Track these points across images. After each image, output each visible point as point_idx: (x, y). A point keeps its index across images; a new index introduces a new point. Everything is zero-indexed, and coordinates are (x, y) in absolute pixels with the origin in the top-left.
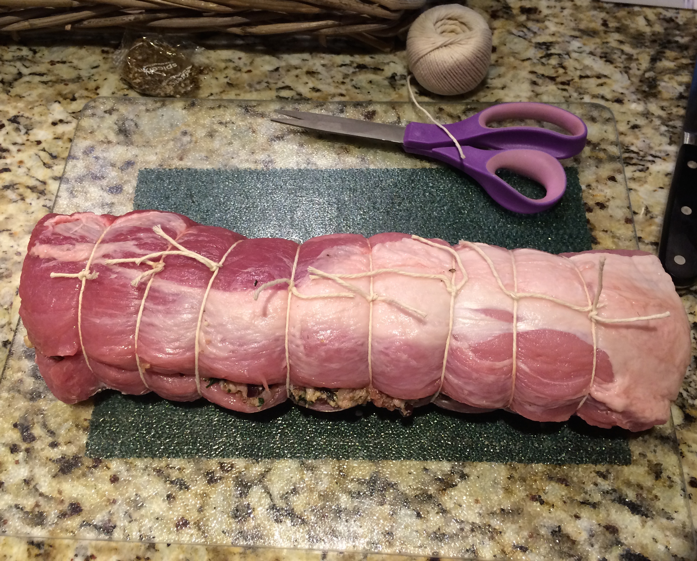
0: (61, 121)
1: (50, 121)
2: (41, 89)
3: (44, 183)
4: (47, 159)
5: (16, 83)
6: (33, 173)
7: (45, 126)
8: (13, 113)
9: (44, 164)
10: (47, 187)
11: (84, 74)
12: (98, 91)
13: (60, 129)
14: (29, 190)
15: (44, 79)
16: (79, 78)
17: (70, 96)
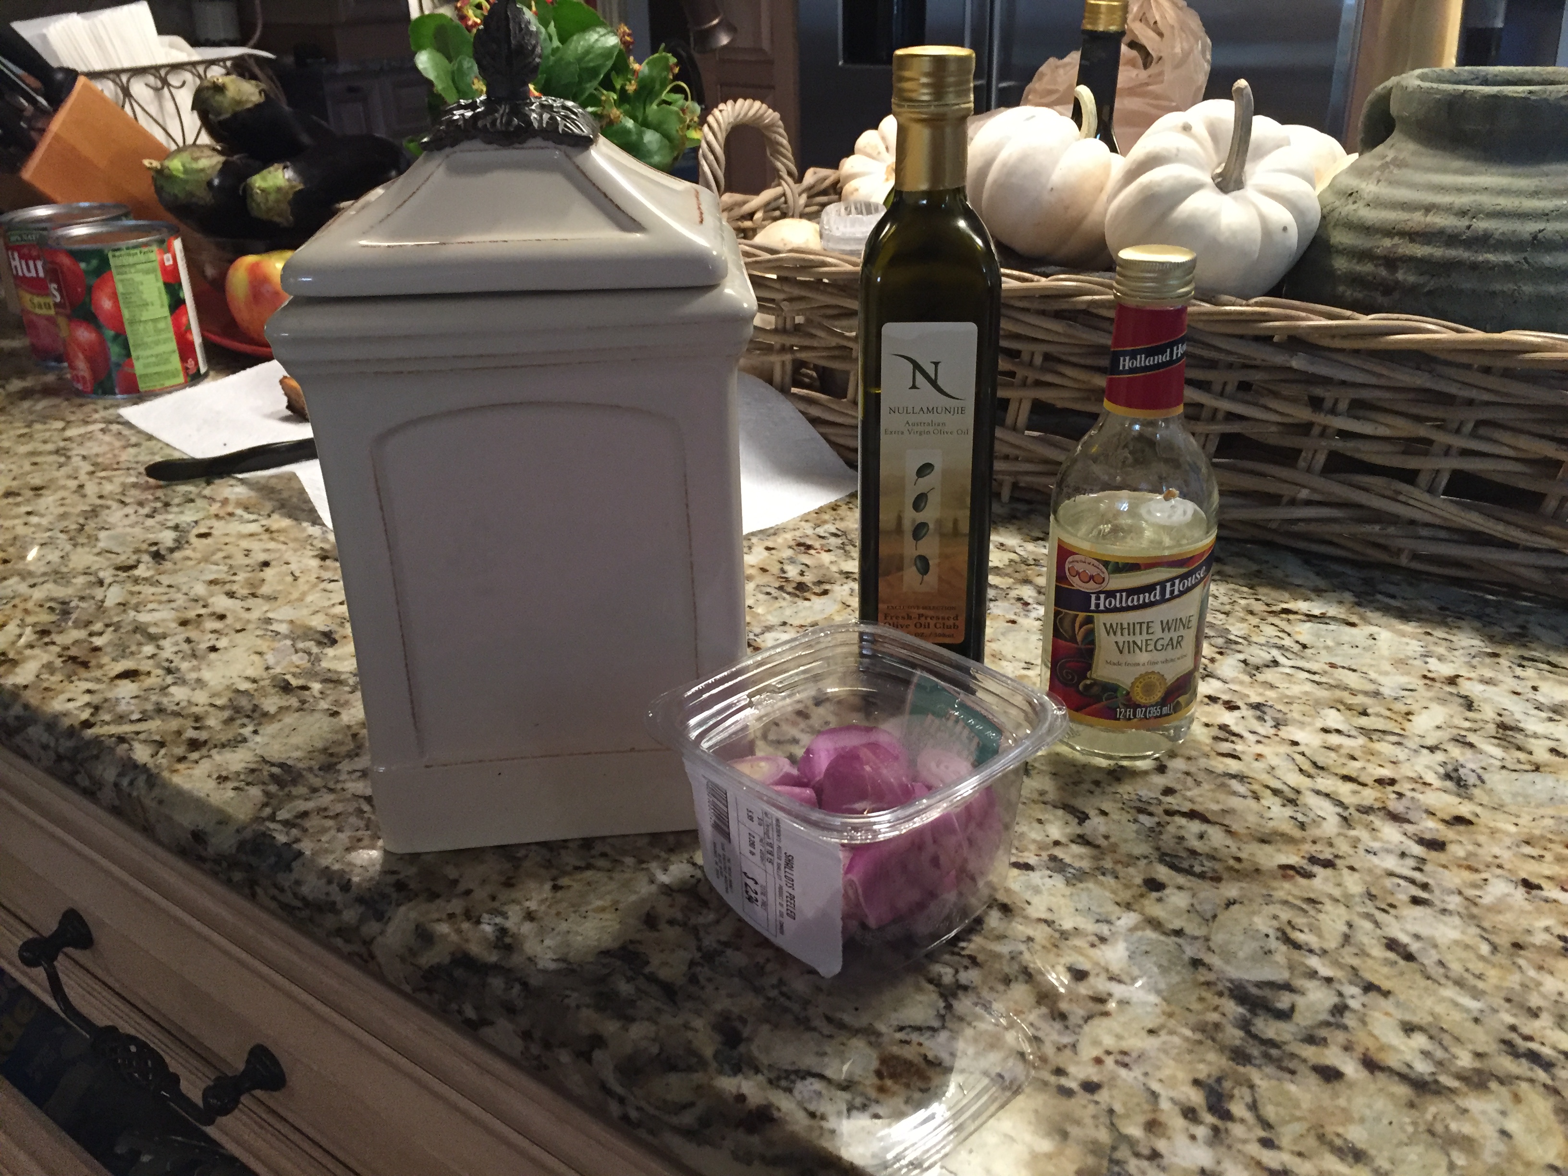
0: (1338, 731)
1: (1320, 724)
2: (1308, 687)
3: (1298, 792)
4: (1307, 766)
5: (1265, 670)
6: (1279, 773)
7: (1308, 729)
8: (1255, 699)
9: (1301, 770)
10: (1301, 797)
11: (1386, 691)
13: (1334, 739)
14: (1269, 792)
15: (1316, 678)
16: (1377, 694)
17: (1360, 709)
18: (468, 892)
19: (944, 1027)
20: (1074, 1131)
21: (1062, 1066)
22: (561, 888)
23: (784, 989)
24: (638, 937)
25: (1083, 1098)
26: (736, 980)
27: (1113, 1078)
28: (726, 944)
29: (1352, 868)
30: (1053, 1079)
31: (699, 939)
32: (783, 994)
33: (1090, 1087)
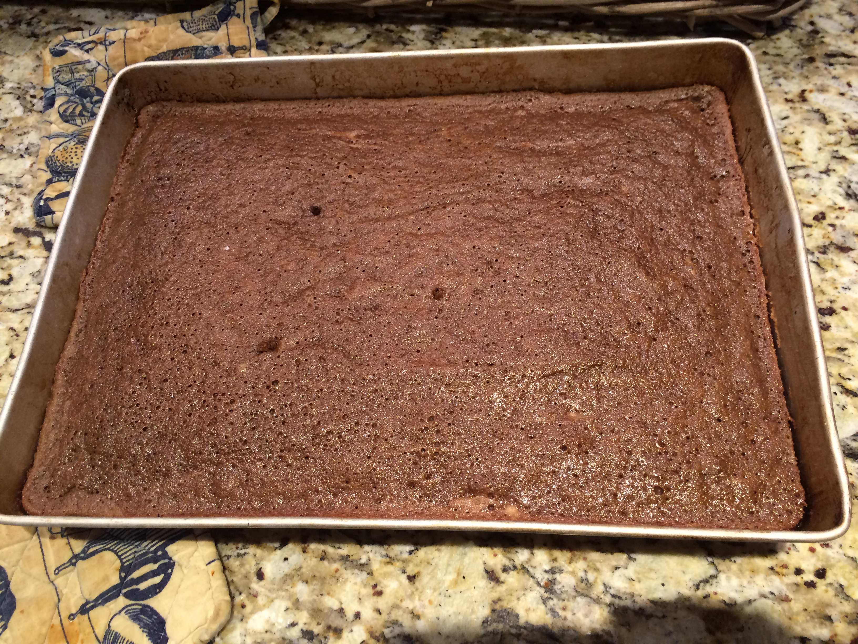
12: (800, 146)
18: (358, 616)
19: (718, 571)
20: (834, 614)
21: (797, 566)
22: (414, 577)
23: (612, 591)
24: (495, 595)
25: (821, 583)
26: (579, 599)
27: (827, 559)
28: (552, 571)
29: (845, 309)
30: (798, 579)
31: (533, 577)
32: (614, 596)
33: (821, 574)
